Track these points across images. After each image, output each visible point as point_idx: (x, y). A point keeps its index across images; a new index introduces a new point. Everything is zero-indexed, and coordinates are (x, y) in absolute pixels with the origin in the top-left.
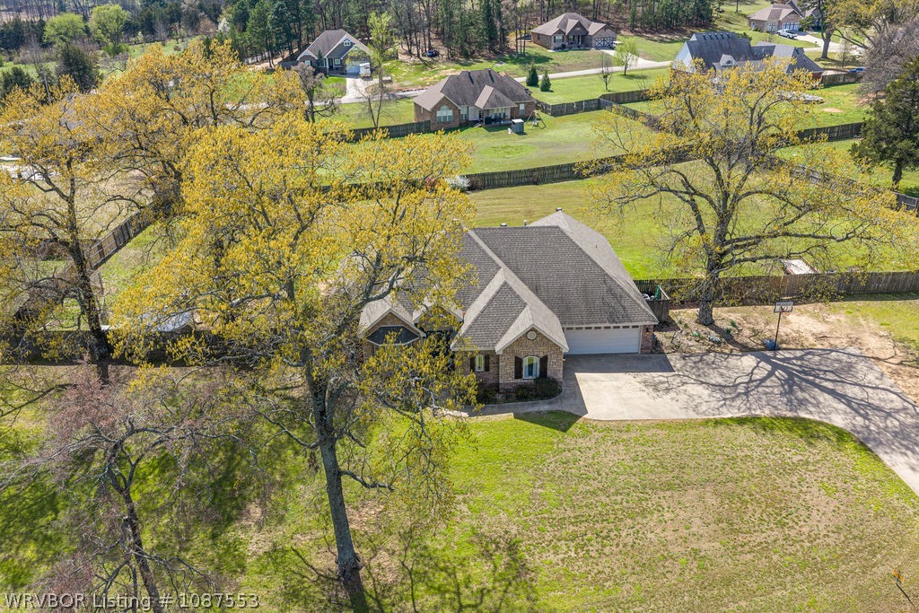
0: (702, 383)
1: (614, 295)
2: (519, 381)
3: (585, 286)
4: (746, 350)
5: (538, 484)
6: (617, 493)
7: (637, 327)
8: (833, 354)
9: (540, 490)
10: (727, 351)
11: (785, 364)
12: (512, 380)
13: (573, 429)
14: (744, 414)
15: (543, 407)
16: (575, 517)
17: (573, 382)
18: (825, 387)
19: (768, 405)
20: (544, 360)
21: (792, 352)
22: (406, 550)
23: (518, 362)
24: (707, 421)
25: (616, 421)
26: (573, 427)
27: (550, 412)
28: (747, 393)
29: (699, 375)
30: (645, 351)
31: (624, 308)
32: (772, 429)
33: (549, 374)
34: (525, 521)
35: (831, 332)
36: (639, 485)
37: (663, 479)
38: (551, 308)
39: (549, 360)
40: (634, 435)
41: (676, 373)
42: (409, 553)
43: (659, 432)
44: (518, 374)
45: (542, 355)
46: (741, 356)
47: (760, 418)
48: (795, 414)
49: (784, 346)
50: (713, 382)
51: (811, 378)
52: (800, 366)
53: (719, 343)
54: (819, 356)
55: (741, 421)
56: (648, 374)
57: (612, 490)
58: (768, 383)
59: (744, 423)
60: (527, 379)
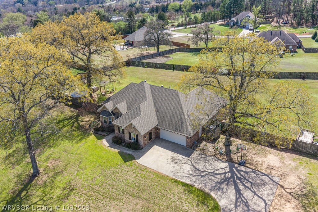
0: (193, 165)
1: (181, 121)
2: (130, 141)
3: (173, 115)
4: (230, 161)
5: (100, 175)
6: (116, 189)
7: (185, 136)
8: (265, 177)
9: (98, 178)
10: (220, 158)
11: (237, 172)
12: (128, 139)
13: (128, 163)
14: (190, 183)
15: (130, 152)
16: (97, 190)
17: (150, 148)
18: (238, 188)
19: (205, 184)
20: (137, 136)
21: (247, 168)
22: (51, 177)
23: (130, 134)
24: (172, 179)
25: (143, 166)
26: (130, 162)
27: (129, 155)
28: (202, 176)
29: (196, 163)
30: (187, 146)
31: (182, 127)
32: (191, 193)
33: (139, 141)
34: (84, 184)
35: (278, 168)
36: (125, 190)
37: (134, 192)
38: (158, 119)
39: (139, 137)
40: (143, 173)
41: (189, 158)
42: (51, 178)
43: (152, 175)
44: (130, 138)
45: (137, 134)
46: (223, 162)
47: (193, 187)
48: (209, 192)
49: (248, 165)
50: (197, 167)
51: (239, 181)
52: (241, 175)
53: (221, 154)
54: (256, 175)
55: (184, 184)
56: (178, 155)
57: (116, 187)
58: (217, 176)
59: (185, 186)
60: (132, 141)
